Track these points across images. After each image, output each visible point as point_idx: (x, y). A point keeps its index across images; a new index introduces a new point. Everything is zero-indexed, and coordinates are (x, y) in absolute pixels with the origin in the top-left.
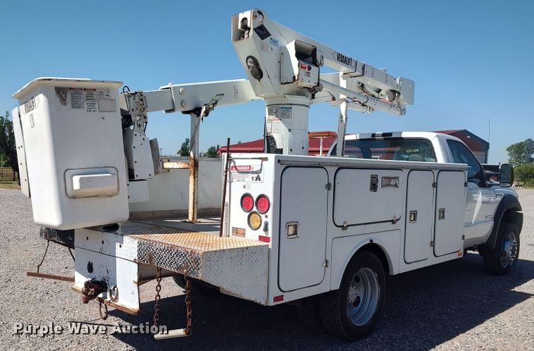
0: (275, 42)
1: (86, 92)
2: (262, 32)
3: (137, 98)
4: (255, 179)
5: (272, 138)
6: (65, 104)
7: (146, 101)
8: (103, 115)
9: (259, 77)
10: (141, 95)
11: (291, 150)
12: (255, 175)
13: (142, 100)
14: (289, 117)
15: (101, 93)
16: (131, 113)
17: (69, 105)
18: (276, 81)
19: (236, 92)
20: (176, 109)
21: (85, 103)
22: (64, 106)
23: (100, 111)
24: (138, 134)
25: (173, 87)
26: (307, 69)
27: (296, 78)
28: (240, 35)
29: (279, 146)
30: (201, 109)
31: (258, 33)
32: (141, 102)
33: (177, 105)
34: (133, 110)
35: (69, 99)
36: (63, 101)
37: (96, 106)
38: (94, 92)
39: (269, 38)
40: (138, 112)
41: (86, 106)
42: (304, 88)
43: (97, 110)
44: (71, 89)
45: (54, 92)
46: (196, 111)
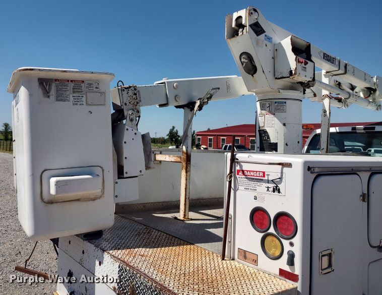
0: (269, 39)
1: (72, 84)
2: (257, 29)
3: (131, 93)
4: (271, 189)
5: (265, 132)
6: (49, 97)
7: (139, 95)
8: (91, 108)
9: (253, 72)
10: (135, 89)
11: (287, 145)
12: (272, 186)
13: (135, 94)
14: (284, 111)
15: (90, 84)
16: (124, 107)
17: (53, 97)
18: (270, 76)
19: (228, 87)
20: (170, 104)
21: (71, 96)
22: (47, 99)
23: (87, 104)
24: (130, 129)
25: (167, 82)
26: (303, 64)
27: (293, 72)
28: (234, 33)
29: (273, 140)
30: (195, 103)
31: (253, 30)
32: (134, 96)
33: (171, 99)
34: (126, 104)
35: (53, 92)
36: (47, 93)
37: (84, 99)
38: (83, 85)
39: (263, 35)
40: (131, 106)
41: (72, 99)
42: (297, 83)
43: (84, 103)
44: (56, 80)
45: (36, 84)
46: (190, 106)
